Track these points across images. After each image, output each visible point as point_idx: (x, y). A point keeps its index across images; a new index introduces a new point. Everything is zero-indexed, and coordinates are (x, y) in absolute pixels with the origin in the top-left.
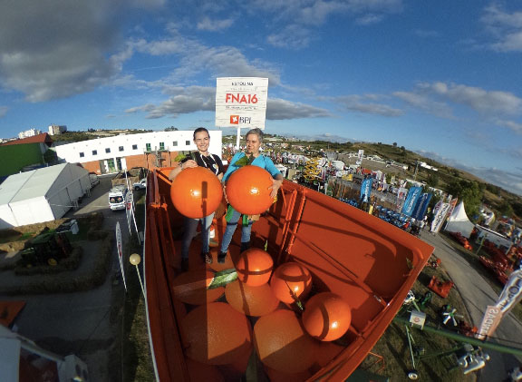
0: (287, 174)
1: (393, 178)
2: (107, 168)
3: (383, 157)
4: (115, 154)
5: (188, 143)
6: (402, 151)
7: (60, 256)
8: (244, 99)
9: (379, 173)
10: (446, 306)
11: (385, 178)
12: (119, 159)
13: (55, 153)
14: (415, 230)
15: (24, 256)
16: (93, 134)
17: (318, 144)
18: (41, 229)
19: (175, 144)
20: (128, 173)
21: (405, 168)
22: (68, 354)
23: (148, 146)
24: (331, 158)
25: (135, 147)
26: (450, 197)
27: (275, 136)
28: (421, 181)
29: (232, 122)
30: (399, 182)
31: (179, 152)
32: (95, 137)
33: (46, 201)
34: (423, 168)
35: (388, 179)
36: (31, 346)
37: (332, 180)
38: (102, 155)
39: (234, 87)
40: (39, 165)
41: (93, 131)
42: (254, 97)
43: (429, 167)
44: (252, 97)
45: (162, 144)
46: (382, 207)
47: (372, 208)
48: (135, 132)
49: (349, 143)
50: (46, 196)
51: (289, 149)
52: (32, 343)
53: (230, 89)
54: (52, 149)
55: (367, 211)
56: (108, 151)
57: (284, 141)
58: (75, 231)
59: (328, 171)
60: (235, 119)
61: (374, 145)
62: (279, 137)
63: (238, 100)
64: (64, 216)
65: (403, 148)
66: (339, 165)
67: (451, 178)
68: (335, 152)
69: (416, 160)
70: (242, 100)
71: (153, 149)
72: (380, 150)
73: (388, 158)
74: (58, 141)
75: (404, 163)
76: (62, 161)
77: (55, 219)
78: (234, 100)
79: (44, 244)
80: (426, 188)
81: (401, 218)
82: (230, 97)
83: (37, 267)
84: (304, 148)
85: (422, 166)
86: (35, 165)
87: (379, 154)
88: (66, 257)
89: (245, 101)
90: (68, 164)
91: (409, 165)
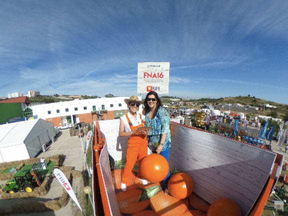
1: (251, 117)
2: (66, 122)
3: (243, 104)
4: (71, 113)
5: (120, 105)
6: (253, 99)
7: (34, 185)
8: (155, 76)
9: (243, 116)
11: (246, 118)
12: (74, 117)
13: (31, 110)
14: (268, 147)
15: (7, 185)
16: (57, 98)
17: (203, 101)
18: (21, 164)
19: (112, 106)
20: (80, 125)
21: (257, 109)
23: (94, 107)
24: (211, 108)
27: (175, 97)
28: (267, 115)
29: (148, 90)
30: (254, 118)
31: (115, 111)
32: (58, 100)
33: (24, 145)
34: (268, 108)
35: (248, 117)
37: (213, 123)
38: (63, 114)
39: (148, 69)
40: (20, 118)
41: (57, 96)
42: (161, 74)
43: (271, 106)
44: (160, 74)
45: (103, 106)
46: (247, 136)
47: (239, 137)
48: (86, 97)
49: (221, 98)
50: (24, 142)
51: (185, 105)
53: (145, 70)
54: (29, 107)
55: (237, 139)
56: (67, 110)
57: (181, 100)
58: (44, 168)
59: (211, 117)
60: (150, 89)
61: (237, 98)
62: (178, 98)
63: (151, 76)
64: (36, 156)
65: (254, 97)
66: (217, 113)
67: (285, 111)
68: (213, 105)
69: (263, 103)
70: (154, 77)
71: (97, 109)
72: (241, 100)
73: (246, 104)
74: (33, 102)
75: (256, 106)
76: (36, 117)
77: (31, 158)
78: (149, 76)
79: (23, 177)
80: (271, 119)
81: (259, 141)
82: (147, 74)
83: (18, 193)
84: (194, 104)
85: (267, 106)
86: (17, 118)
87: (240, 103)
88: (38, 186)
89: (156, 77)
90: (40, 119)
91: (259, 106)
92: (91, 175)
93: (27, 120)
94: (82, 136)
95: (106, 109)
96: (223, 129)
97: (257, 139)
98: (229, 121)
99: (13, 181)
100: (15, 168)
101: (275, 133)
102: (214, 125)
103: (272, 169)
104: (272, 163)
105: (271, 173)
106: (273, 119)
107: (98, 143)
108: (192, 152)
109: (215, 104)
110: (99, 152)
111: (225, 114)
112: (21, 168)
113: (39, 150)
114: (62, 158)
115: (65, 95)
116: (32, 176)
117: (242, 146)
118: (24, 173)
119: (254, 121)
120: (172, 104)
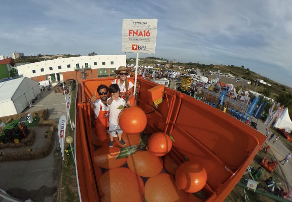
0: (169, 85)
1: (241, 90)
2: (50, 80)
3: (234, 75)
4: (55, 71)
5: (104, 63)
7: (21, 137)
8: (141, 34)
9: (232, 87)
10: (271, 178)
11: (235, 90)
12: (58, 74)
14: (254, 125)
16: (41, 58)
17: (191, 65)
18: (9, 120)
19: (95, 64)
20: (64, 83)
21: (249, 83)
22: (27, 199)
23: (78, 65)
24: (200, 74)
25: (69, 66)
26: (279, 104)
27: (162, 59)
28: (259, 92)
29: (133, 49)
30: (244, 92)
31: (98, 69)
32: (43, 60)
33: (12, 102)
34: (261, 83)
35: (237, 90)
36: (4, 194)
37: (200, 89)
38: (47, 72)
39: (135, 25)
40: (7, 78)
42: (148, 32)
43: (265, 83)
44: (146, 32)
45: (87, 64)
46: (233, 109)
47: (225, 109)
48: (69, 56)
49: (211, 65)
50: (12, 99)
51: (171, 68)
52: (4, 192)
53: (131, 27)
54: (15, 68)
55: (223, 110)
56: (51, 68)
57: (168, 62)
58: (30, 121)
60: (135, 47)
61: (229, 67)
62: (165, 60)
63: (137, 34)
64: (23, 112)
65: (248, 70)
66: (205, 80)
67: (280, 91)
68: (202, 71)
69: (257, 78)
70: (139, 35)
71: (81, 67)
72: (233, 70)
73: (238, 76)
74: (18, 63)
75: (249, 79)
76: (21, 76)
77: (18, 113)
78: (134, 34)
79: (11, 130)
80: (262, 97)
81: (245, 117)
82: (132, 32)
83: (7, 144)
84: (181, 68)
85: (261, 82)
86: (4, 79)
87: (231, 73)
88: (25, 138)
90: (26, 77)
91: (252, 81)
92: (74, 128)
94: (66, 93)
95: (89, 67)
96: (208, 97)
97: (244, 114)
98: (216, 89)
99: (3, 133)
100: (4, 123)
101: (264, 113)
102: (200, 92)
106: (265, 97)
107: (81, 101)
109: (204, 70)
111: (213, 82)
112: (9, 122)
113: (25, 106)
114: (47, 113)
115: (49, 55)
116: (19, 129)
118: (12, 126)
119: (244, 95)
120: (157, 66)
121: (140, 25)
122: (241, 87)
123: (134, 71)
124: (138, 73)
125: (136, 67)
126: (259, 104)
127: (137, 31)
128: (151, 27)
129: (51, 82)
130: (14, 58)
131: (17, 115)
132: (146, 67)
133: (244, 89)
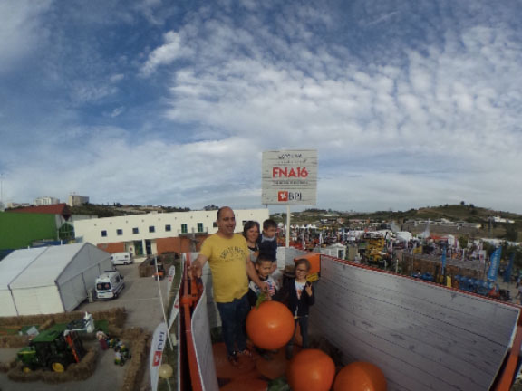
0: (347, 252)
2: (133, 252)
3: (452, 219)
4: (144, 235)
6: (471, 209)
7: (68, 361)
8: (292, 174)
9: (452, 240)
11: (458, 243)
12: (148, 242)
13: (71, 228)
15: (21, 356)
16: (118, 209)
17: (379, 215)
18: (48, 322)
20: (159, 260)
21: (479, 226)
23: (184, 227)
24: (393, 224)
25: (168, 228)
28: (499, 237)
29: (280, 199)
30: (474, 244)
32: (121, 214)
33: (56, 288)
35: (463, 244)
37: (400, 254)
38: (128, 236)
39: (280, 161)
40: (51, 240)
42: (304, 170)
43: (504, 221)
44: (301, 170)
45: (200, 226)
46: (462, 276)
47: (449, 279)
48: (169, 210)
49: (412, 210)
50: (56, 282)
51: (347, 224)
53: (275, 163)
54: (69, 222)
56: (136, 231)
57: (341, 215)
58: (89, 329)
59: (394, 244)
60: (283, 196)
61: (441, 208)
62: (335, 212)
63: (285, 174)
64: (76, 309)
65: (472, 206)
66: (406, 236)
68: (399, 222)
69: (489, 216)
70: (290, 175)
71: (190, 231)
72: (448, 213)
73: (458, 219)
74: (77, 214)
75: (476, 221)
76: (79, 240)
77: (66, 311)
78: (282, 174)
79: (49, 344)
80: (506, 244)
81: (485, 284)
82: (278, 171)
84: (363, 222)
85: (496, 221)
86: (47, 241)
87: (447, 218)
88: (76, 362)
89: (294, 175)
90: (87, 243)
91: (482, 222)
93: (64, 243)
94: (161, 278)
95: (205, 230)
96: (417, 264)
97: (482, 281)
98: (428, 249)
99: (32, 349)
100: (37, 327)
101: (515, 269)
102: (401, 258)
103: (513, 337)
104: (513, 327)
105: (511, 345)
106: (510, 243)
107: (190, 293)
108: (361, 310)
109: (402, 221)
110: (192, 309)
111: (419, 238)
112: (47, 328)
113: (81, 298)
114: (122, 316)
115: (134, 205)
116: (65, 344)
117: (454, 296)
118: (53, 336)
119: (474, 248)
120: (323, 223)
121: (291, 160)
122: (467, 235)
123: (284, 236)
124: (290, 239)
125: (287, 228)
126: (502, 257)
127: (286, 169)
128: (309, 161)
129: (134, 255)
130: (71, 205)
131: (64, 316)
132: (303, 227)
133: (474, 239)
